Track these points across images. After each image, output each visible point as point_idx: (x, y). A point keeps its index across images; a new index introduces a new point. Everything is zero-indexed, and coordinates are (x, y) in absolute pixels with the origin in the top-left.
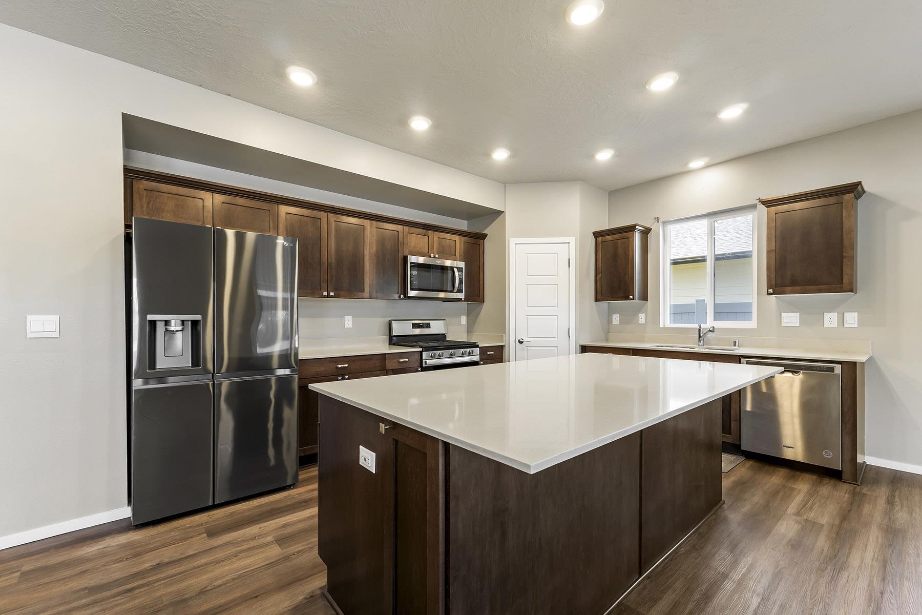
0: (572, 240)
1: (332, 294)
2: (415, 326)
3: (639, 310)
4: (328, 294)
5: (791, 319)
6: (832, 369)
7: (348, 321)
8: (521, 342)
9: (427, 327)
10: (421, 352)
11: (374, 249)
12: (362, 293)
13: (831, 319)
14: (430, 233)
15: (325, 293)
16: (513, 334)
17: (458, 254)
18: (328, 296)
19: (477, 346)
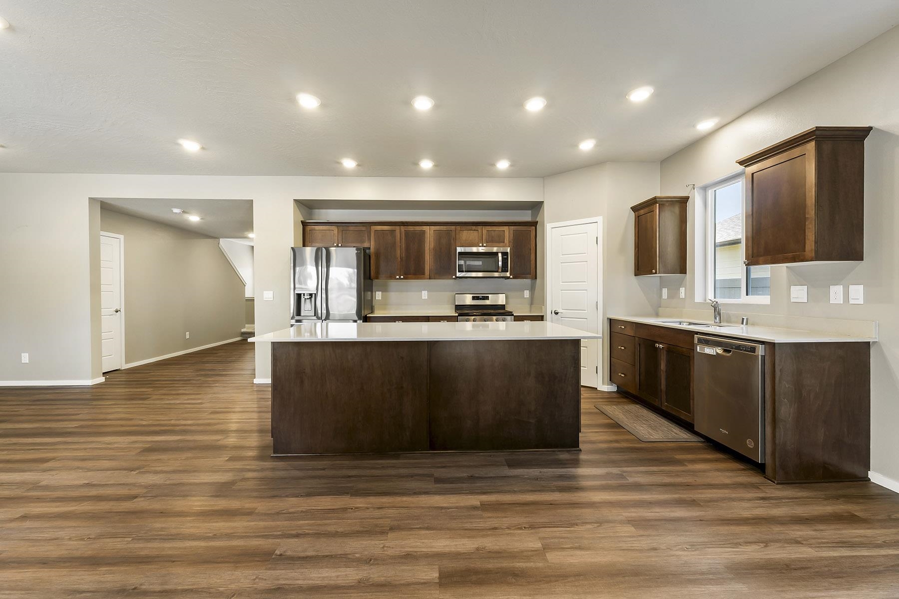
0: (600, 219)
1: (402, 277)
2: (474, 298)
3: (681, 284)
4: (400, 277)
5: (799, 293)
6: (753, 350)
7: (425, 295)
8: (557, 313)
9: (486, 299)
10: (458, 316)
11: (432, 246)
12: (423, 276)
13: (836, 293)
14: (479, 227)
15: (398, 277)
16: (550, 307)
17: (507, 241)
18: (400, 278)
19: (513, 315)
